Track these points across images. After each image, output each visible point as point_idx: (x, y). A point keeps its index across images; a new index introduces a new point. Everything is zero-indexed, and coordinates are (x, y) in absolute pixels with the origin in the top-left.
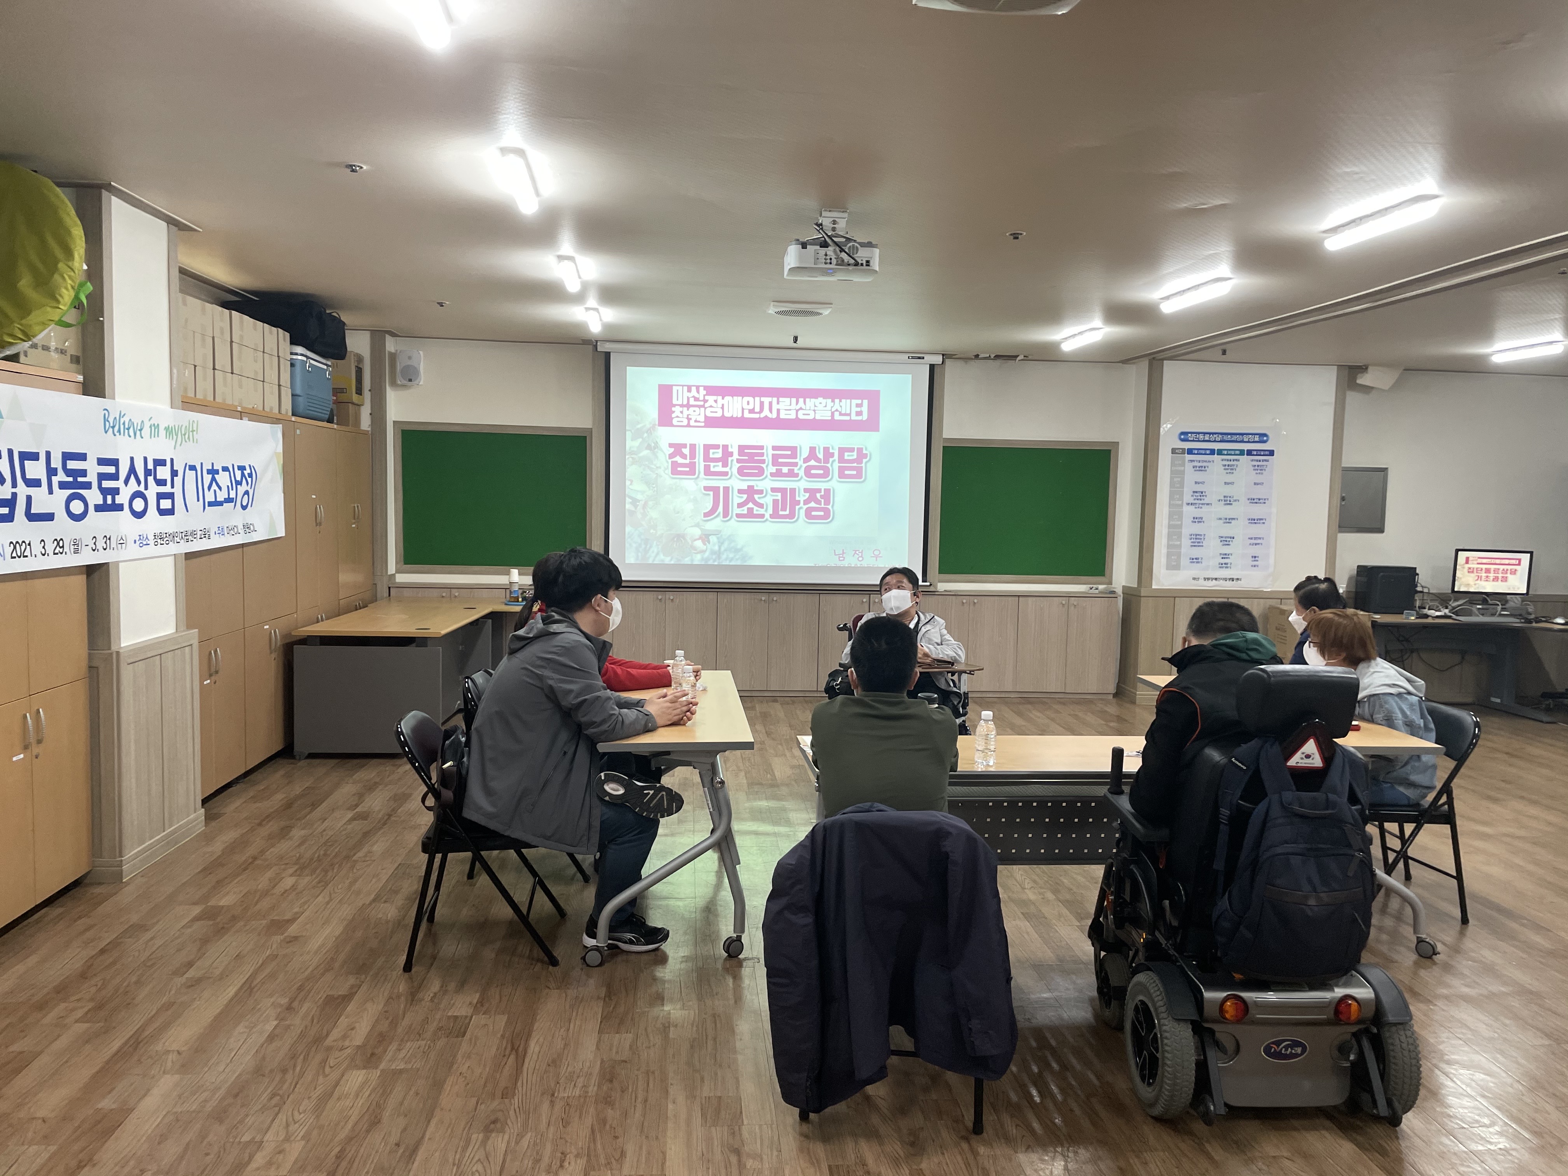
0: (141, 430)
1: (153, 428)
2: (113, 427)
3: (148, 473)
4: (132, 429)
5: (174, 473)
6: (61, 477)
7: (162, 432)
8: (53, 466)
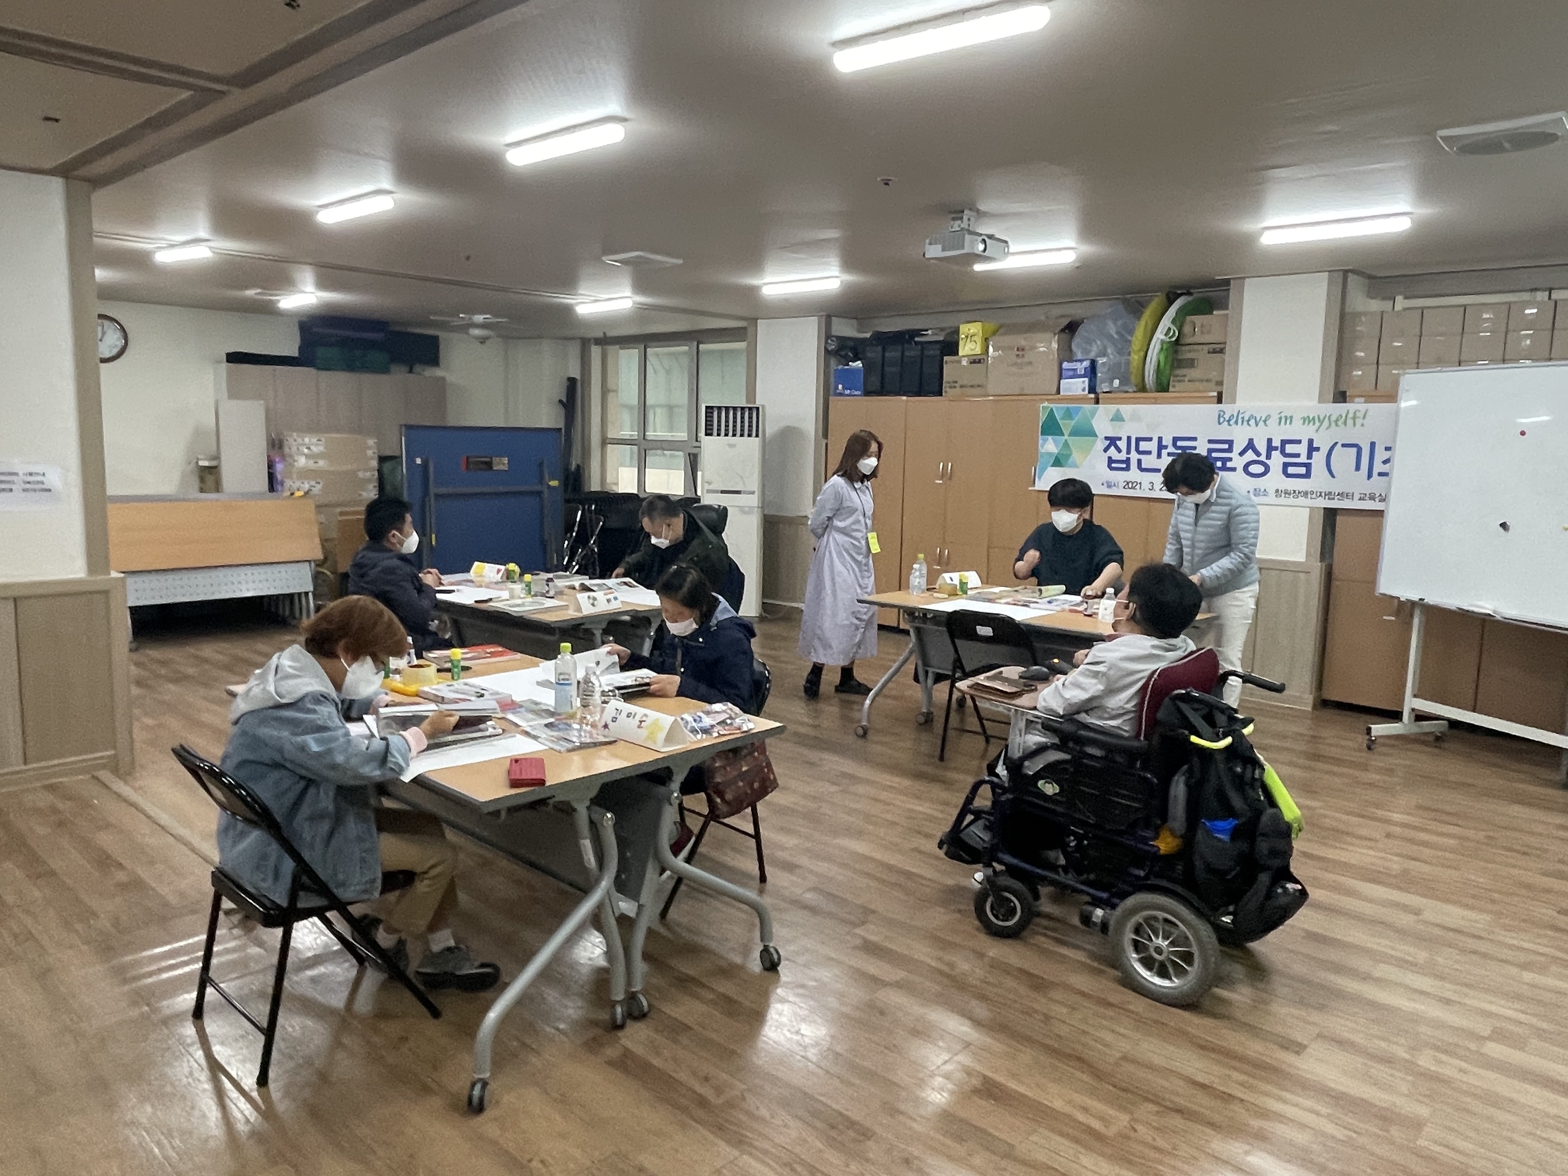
0: (1265, 421)
1: (1283, 420)
2: (1229, 421)
3: (1270, 448)
4: (1253, 420)
5: (1312, 449)
6: (1171, 449)
7: (1298, 422)
8: (1164, 443)
